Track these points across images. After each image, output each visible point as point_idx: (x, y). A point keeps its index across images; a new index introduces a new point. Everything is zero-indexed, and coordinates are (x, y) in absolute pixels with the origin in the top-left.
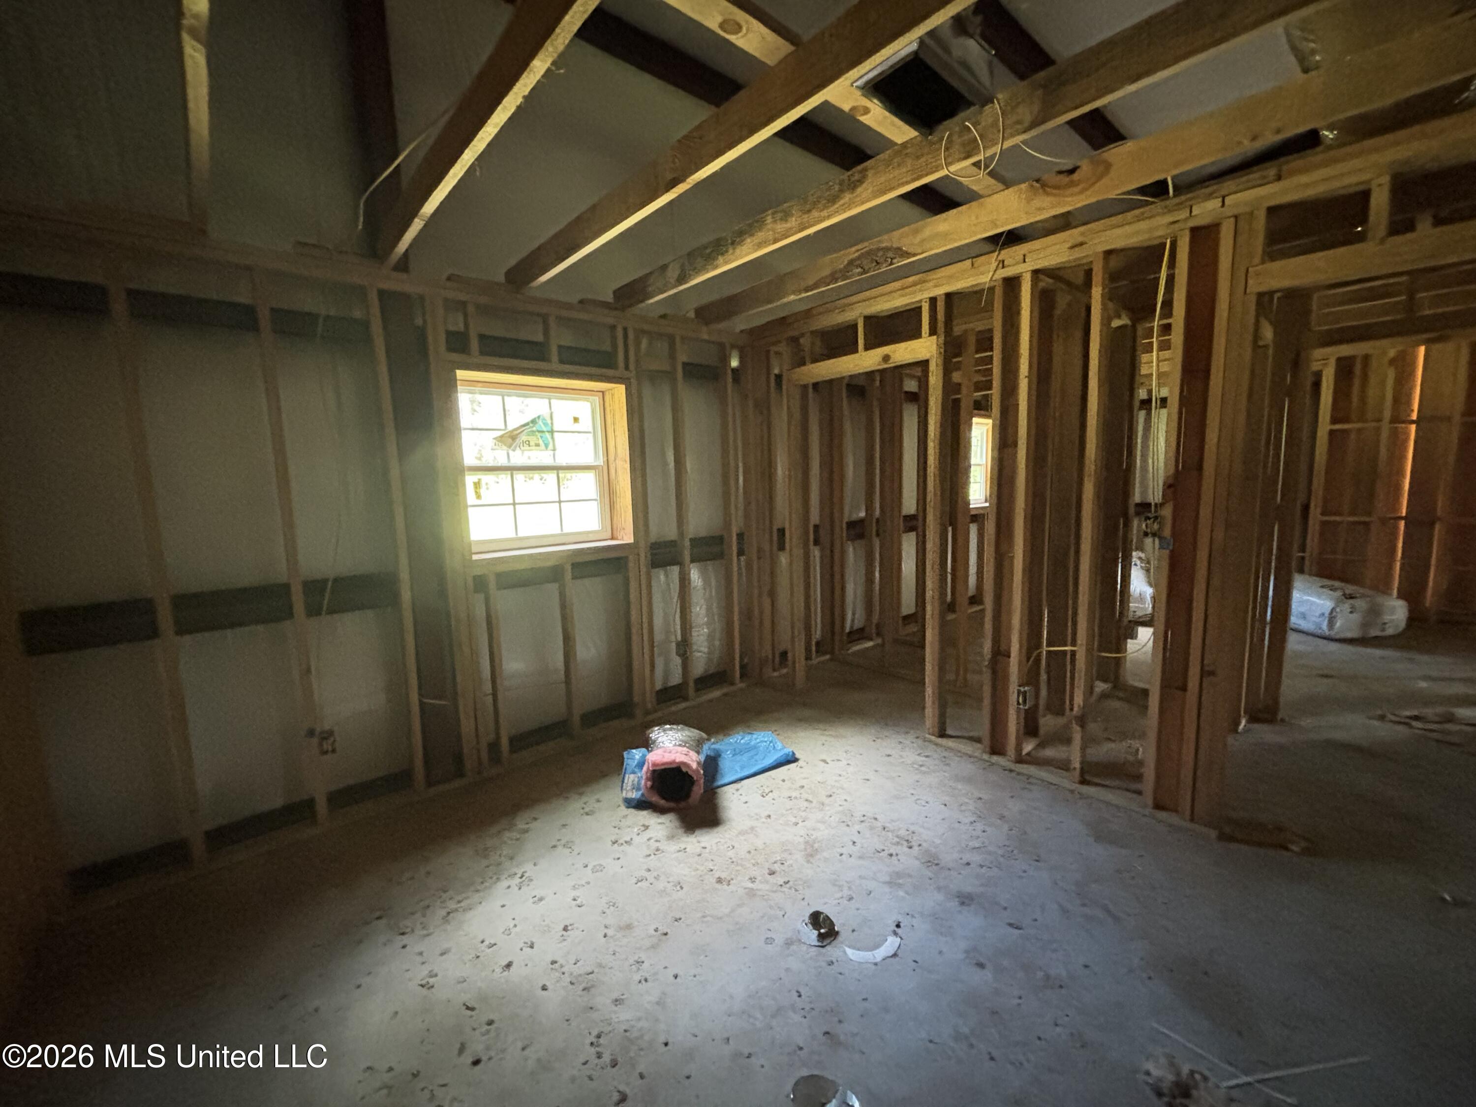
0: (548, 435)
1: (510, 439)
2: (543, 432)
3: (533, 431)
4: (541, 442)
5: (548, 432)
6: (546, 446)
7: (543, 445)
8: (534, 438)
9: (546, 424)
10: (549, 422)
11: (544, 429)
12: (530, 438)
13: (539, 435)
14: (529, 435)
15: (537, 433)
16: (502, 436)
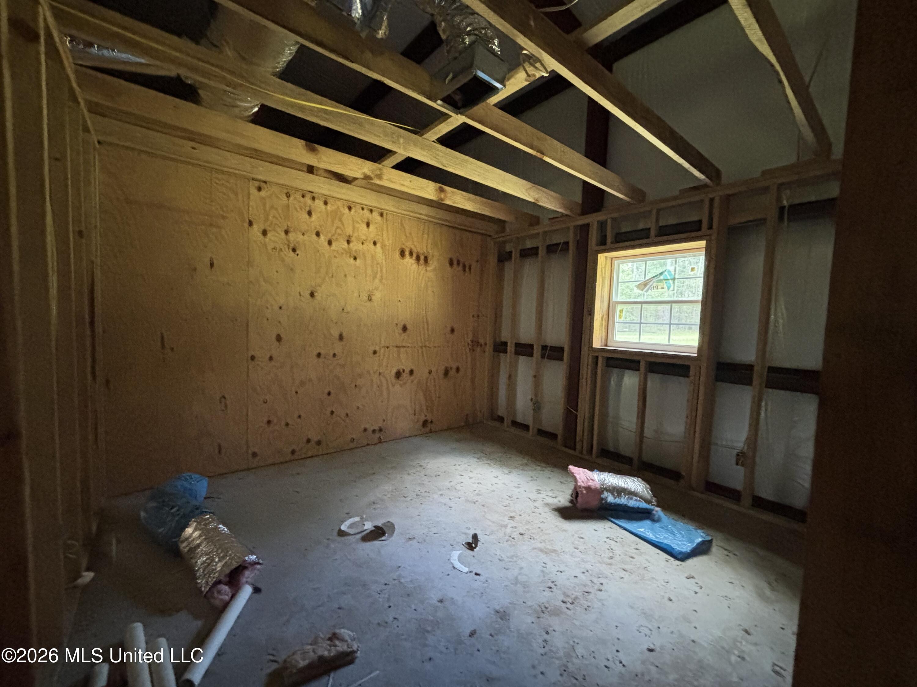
0: (671, 282)
1: (644, 285)
2: (668, 280)
3: (661, 280)
4: (665, 286)
5: (671, 279)
6: (669, 288)
7: (667, 288)
8: (662, 284)
9: (670, 275)
10: (673, 273)
11: (669, 278)
12: (658, 284)
13: (665, 282)
14: (657, 282)
15: (663, 281)
16: (639, 285)
